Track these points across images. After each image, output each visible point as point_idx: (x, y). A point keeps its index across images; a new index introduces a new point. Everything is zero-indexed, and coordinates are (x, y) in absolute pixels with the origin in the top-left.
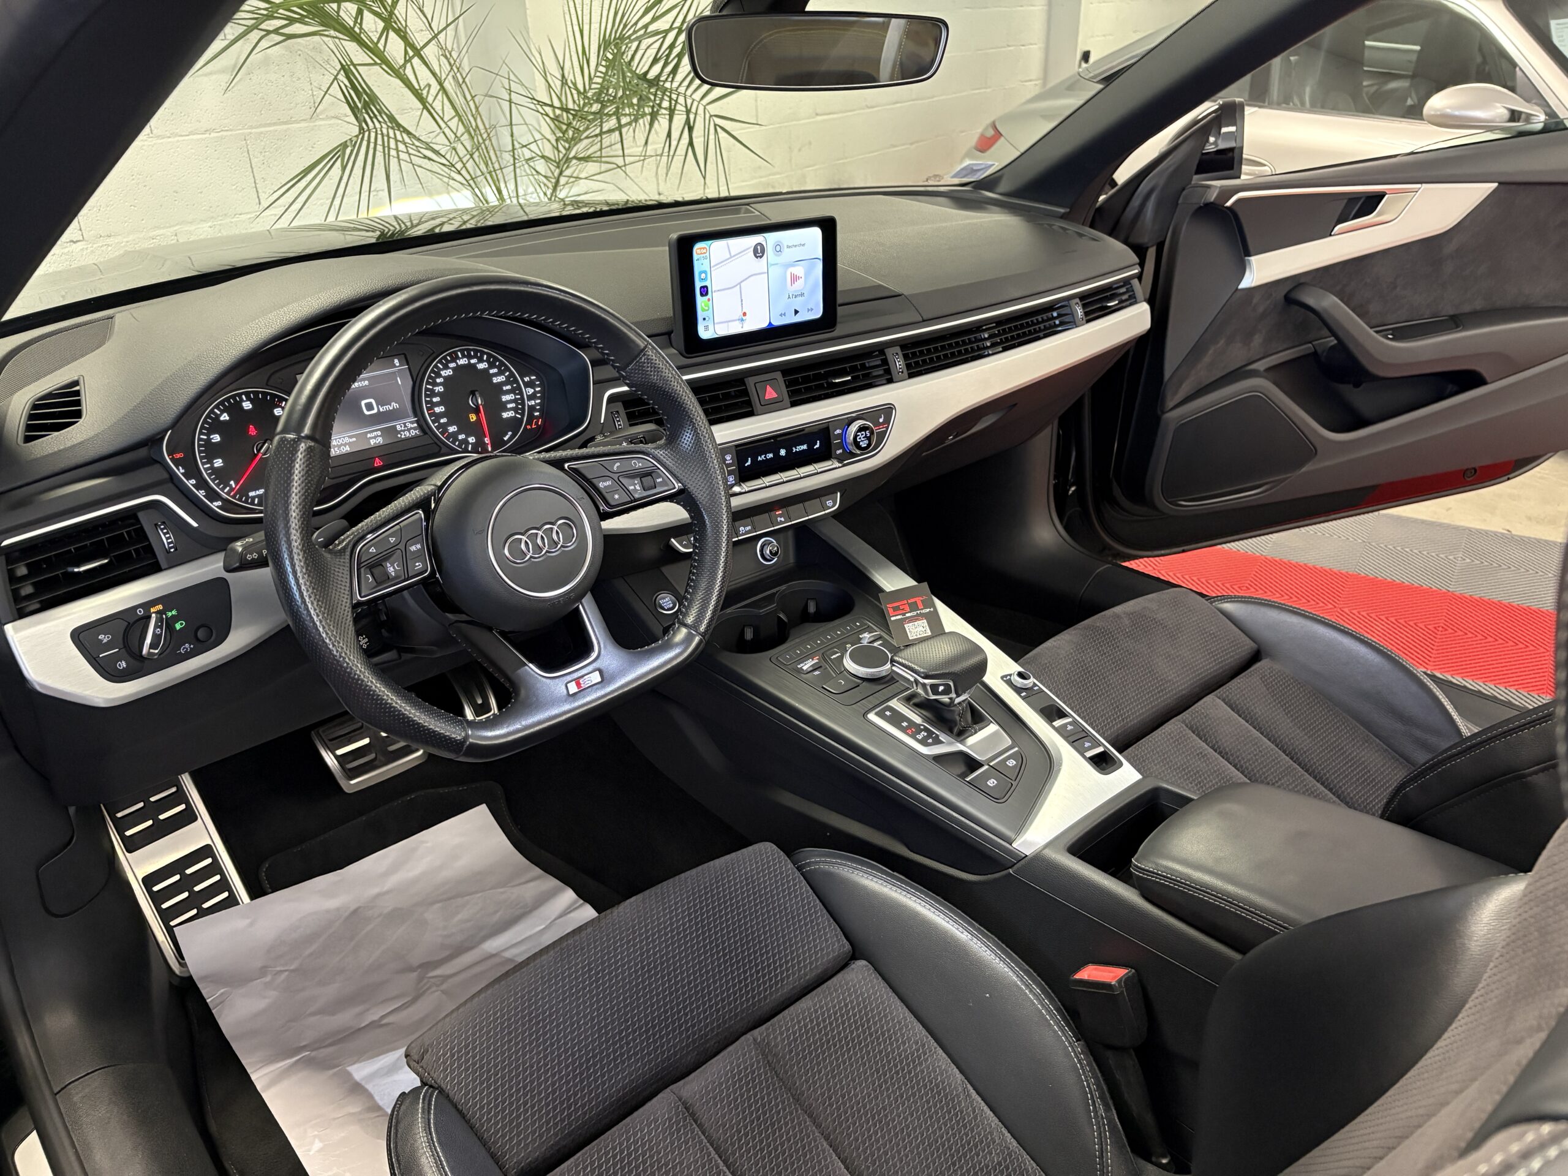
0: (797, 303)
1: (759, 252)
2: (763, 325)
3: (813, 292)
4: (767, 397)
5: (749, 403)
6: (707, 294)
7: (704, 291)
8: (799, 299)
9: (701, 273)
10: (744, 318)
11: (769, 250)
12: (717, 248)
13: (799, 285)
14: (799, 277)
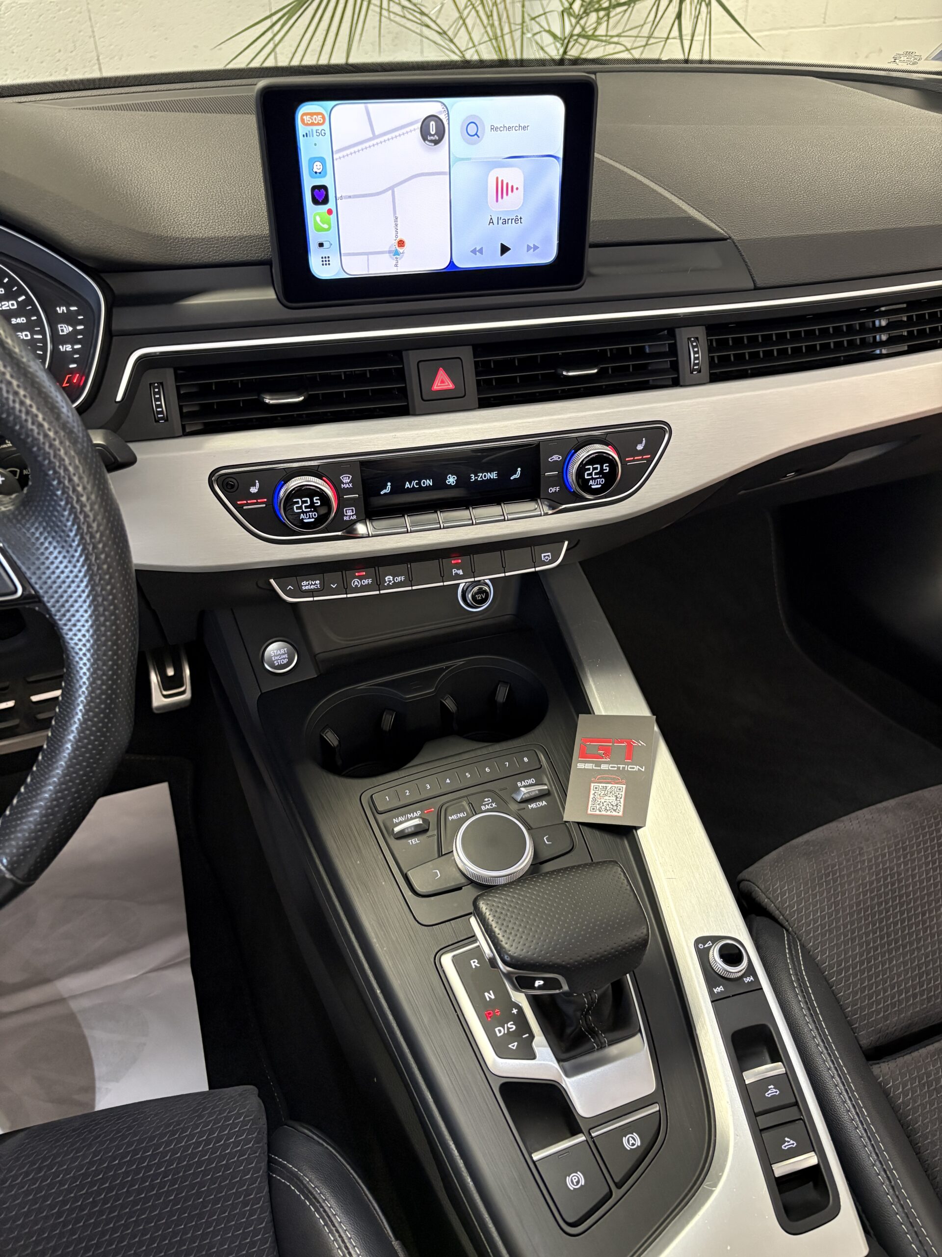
0: (508, 233)
1: (433, 132)
2: (439, 264)
3: (540, 213)
5: (404, 393)
8: (512, 226)
10: (401, 250)
11: (454, 130)
13: (512, 202)
14: (512, 187)
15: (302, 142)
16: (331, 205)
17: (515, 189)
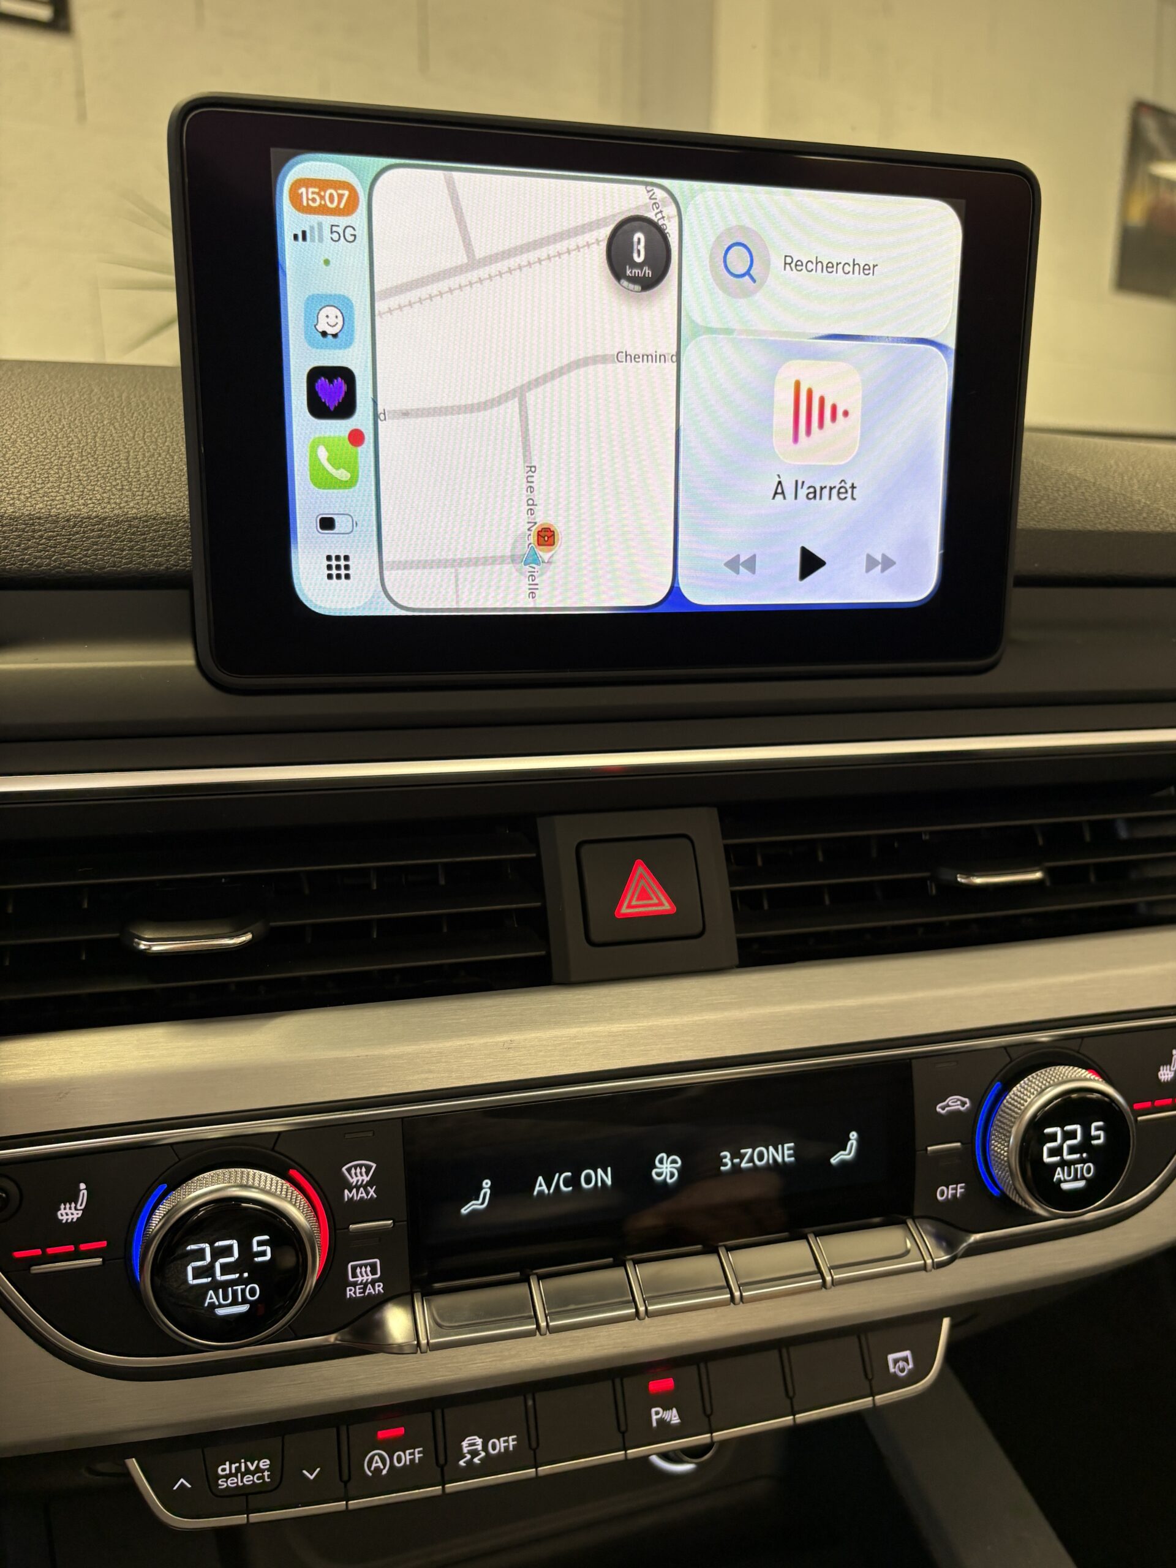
0: (820, 524)
1: (638, 260)
5: (537, 926)
8: (828, 504)
10: (544, 554)
11: (692, 264)
13: (832, 447)
14: (834, 409)
15: (290, 253)
16: (361, 418)
17: (840, 413)
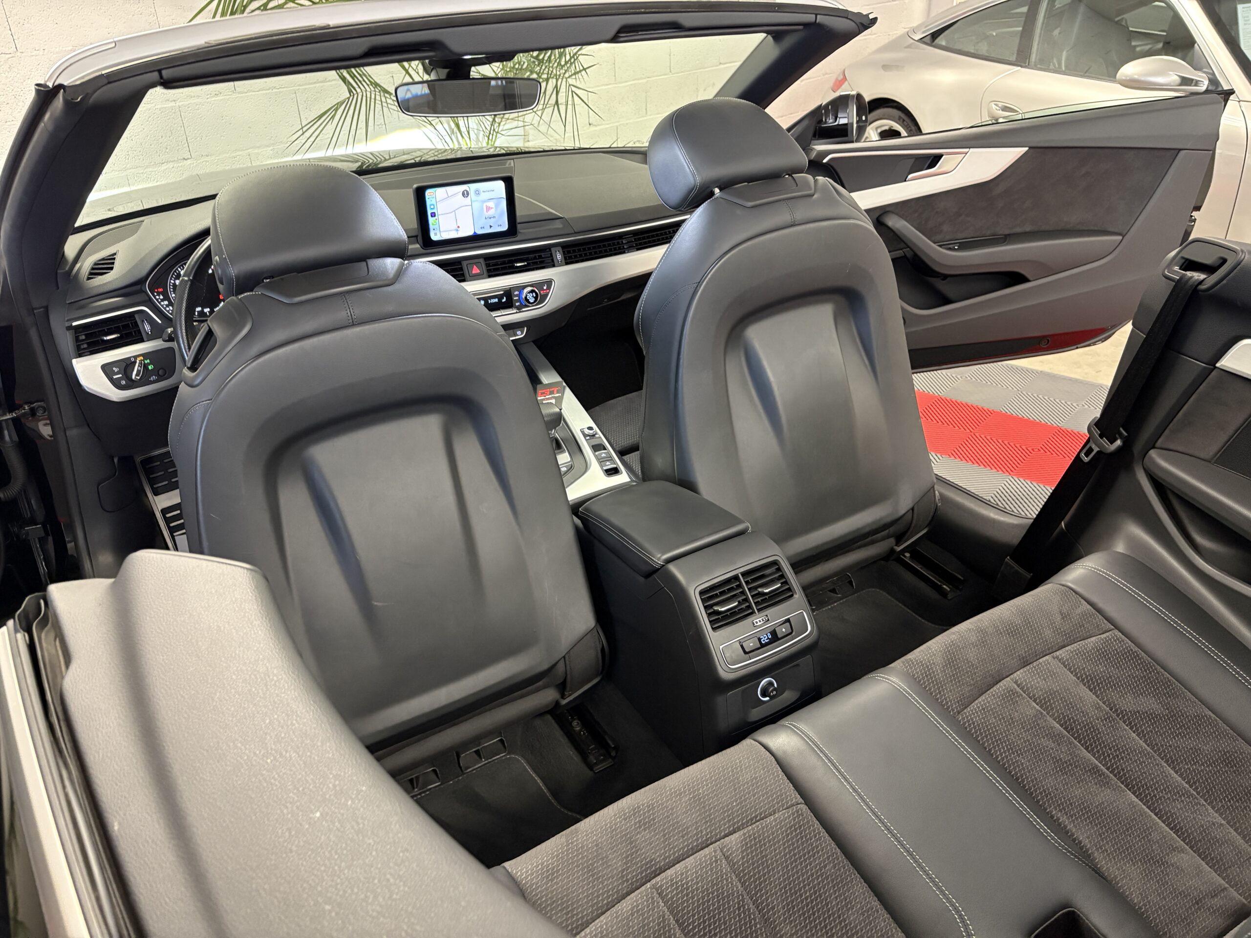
0: (491, 222)
1: (465, 194)
2: (470, 233)
3: (501, 215)
4: (473, 272)
5: (463, 275)
6: (435, 216)
7: (433, 215)
8: (492, 219)
9: (431, 205)
10: (458, 230)
11: (472, 193)
12: (440, 191)
13: (492, 212)
14: (492, 208)
15: (427, 200)
